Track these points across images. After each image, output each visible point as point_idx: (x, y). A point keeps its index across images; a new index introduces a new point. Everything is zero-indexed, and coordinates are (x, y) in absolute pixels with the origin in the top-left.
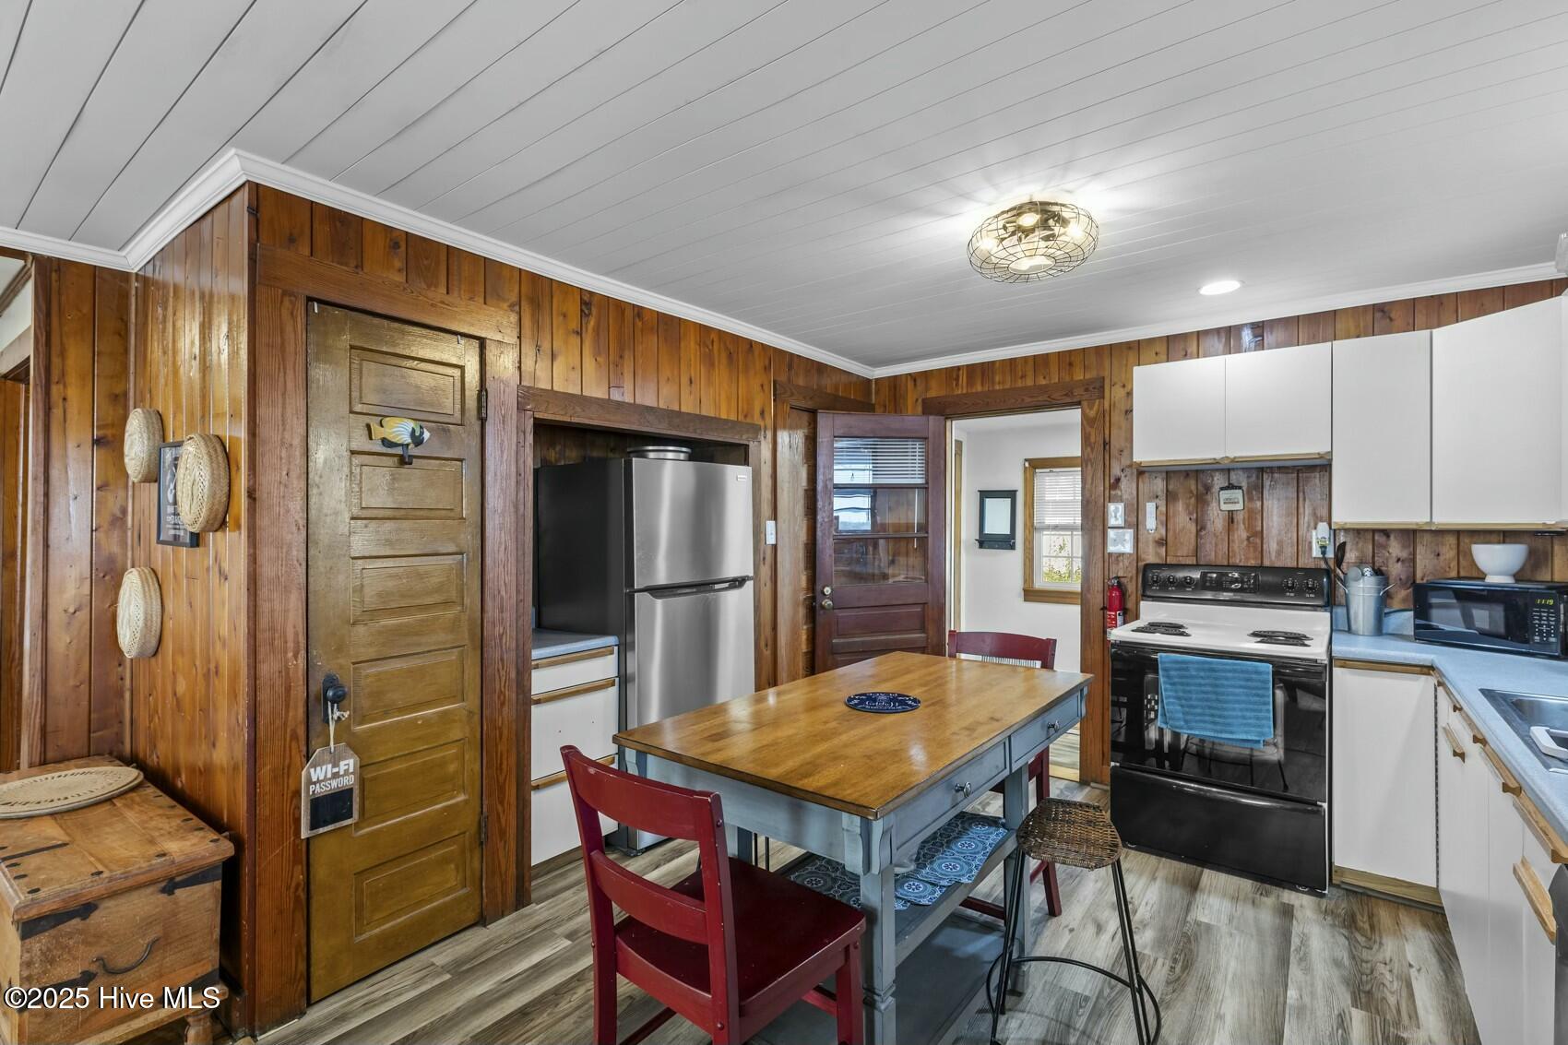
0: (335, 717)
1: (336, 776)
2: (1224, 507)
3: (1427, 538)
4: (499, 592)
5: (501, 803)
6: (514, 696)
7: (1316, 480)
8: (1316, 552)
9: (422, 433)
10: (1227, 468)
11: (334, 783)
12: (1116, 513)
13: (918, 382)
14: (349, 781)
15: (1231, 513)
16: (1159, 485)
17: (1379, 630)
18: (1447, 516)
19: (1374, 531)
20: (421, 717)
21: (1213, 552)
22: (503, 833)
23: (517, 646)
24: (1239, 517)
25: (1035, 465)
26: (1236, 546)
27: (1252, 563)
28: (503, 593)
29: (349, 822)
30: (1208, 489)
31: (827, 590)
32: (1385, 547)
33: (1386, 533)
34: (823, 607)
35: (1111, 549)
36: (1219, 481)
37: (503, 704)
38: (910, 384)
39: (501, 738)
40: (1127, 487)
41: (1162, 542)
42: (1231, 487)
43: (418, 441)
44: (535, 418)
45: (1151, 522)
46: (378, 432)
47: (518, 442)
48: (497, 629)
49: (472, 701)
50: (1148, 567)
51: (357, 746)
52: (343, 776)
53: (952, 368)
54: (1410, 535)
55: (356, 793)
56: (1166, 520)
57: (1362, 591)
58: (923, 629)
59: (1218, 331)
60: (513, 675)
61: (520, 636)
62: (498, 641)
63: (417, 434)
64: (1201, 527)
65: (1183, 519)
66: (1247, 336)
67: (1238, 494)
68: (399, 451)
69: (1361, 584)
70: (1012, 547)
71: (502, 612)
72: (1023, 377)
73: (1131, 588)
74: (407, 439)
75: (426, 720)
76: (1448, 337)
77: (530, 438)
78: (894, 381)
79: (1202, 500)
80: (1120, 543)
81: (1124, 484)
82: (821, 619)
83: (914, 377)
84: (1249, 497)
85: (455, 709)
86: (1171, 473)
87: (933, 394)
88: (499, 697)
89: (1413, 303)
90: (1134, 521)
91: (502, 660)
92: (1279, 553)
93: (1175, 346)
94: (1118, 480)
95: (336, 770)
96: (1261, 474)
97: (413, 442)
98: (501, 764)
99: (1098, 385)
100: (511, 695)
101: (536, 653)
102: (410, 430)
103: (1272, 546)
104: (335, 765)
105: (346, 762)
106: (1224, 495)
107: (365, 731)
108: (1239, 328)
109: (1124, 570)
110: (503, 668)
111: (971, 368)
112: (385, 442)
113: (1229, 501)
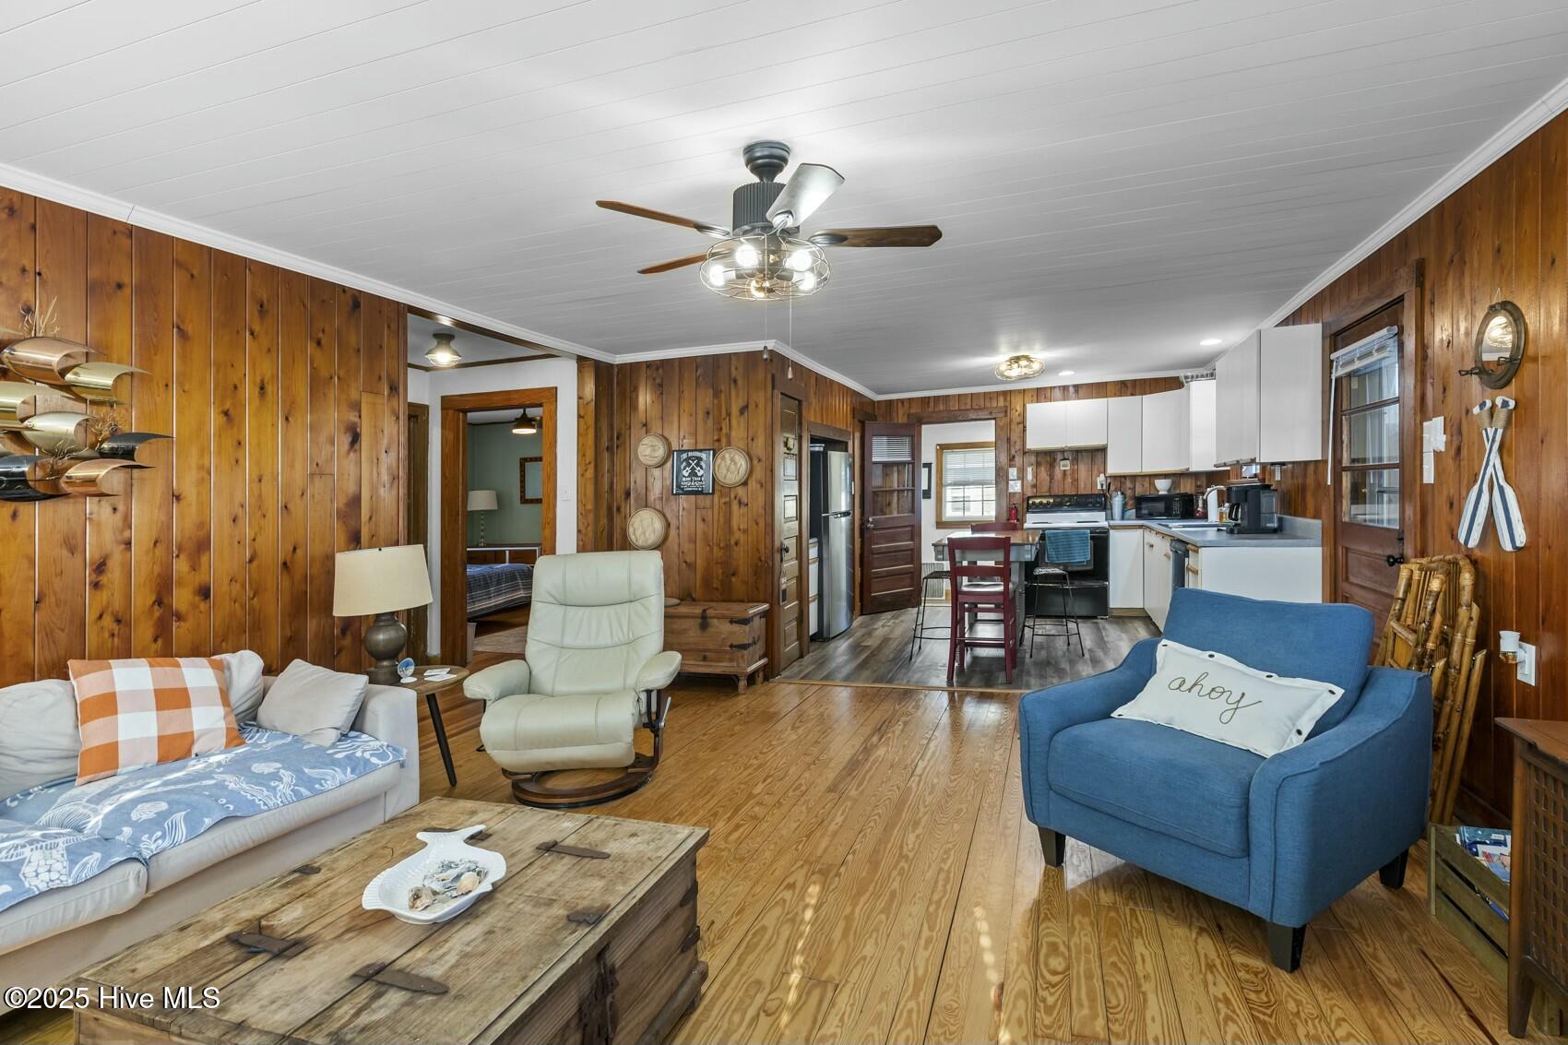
2: (1062, 468)
3: (1140, 478)
7: (1099, 456)
8: (1099, 487)
10: (1063, 451)
12: (1013, 472)
13: (905, 404)
15: (1065, 471)
16: (1033, 459)
17: (1123, 518)
18: (1147, 469)
19: (1121, 476)
21: (1056, 491)
24: (1068, 473)
25: (943, 448)
26: (1067, 486)
27: (1074, 493)
30: (1055, 460)
31: (871, 519)
32: (1125, 483)
33: (1125, 477)
34: (868, 528)
35: (1011, 490)
36: (1059, 456)
38: (900, 404)
40: (1018, 460)
41: (1034, 486)
42: (1065, 459)
45: (1030, 477)
50: (1029, 498)
53: (925, 398)
54: (1134, 477)
56: (1036, 475)
57: (1117, 501)
58: (912, 539)
59: (1059, 387)
64: (1052, 477)
65: (1044, 474)
66: (1071, 389)
67: (1068, 462)
69: (1117, 499)
70: (930, 497)
72: (966, 404)
73: (1020, 509)
76: (1149, 399)
78: (890, 402)
79: (1052, 465)
80: (1016, 487)
81: (1017, 459)
82: (866, 535)
83: (902, 401)
84: (1072, 464)
86: (1038, 453)
87: (913, 411)
89: (1135, 382)
90: (1022, 477)
92: (1085, 488)
93: (1041, 394)
94: (1014, 457)
96: (1077, 454)
99: (1004, 410)
103: (1082, 485)
106: (1062, 463)
108: (1068, 387)
109: (1017, 500)
111: (937, 398)
113: (1065, 466)
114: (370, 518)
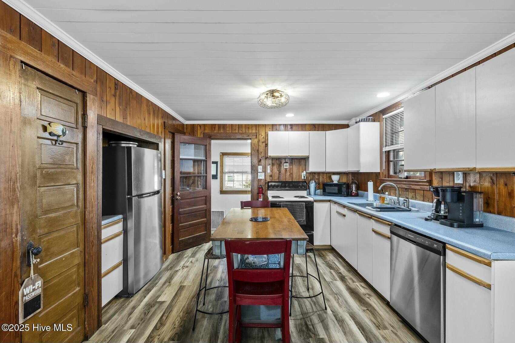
0: (34, 262)
1: (34, 290)
2: (285, 167)
3: (322, 174)
4: (91, 200)
5: (93, 287)
6: (96, 242)
7: (303, 162)
8: (303, 178)
9: (66, 131)
10: (285, 158)
11: (33, 294)
12: (260, 168)
13: (202, 127)
14: (39, 291)
15: (286, 169)
16: (270, 161)
17: (315, 194)
18: (328, 170)
19: (313, 173)
20: (64, 257)
21: (282, 179)
22: (93, 299)
23: (97, 221)
24: (288, 170)
25: (223, 154)
26: (287, 177)
27: (290, 180)
28: (93, 200)
29: (39, 310)
30: (281, 163)
31: (179, 194)
32: (315, 176)
33: (315, 173)
34: (177, 199)
35: (259, 178)
36: (283, 161)
37: (93, 246)
38: (199, 128)
39: (92, 261)
40: (263, 162)
41: (271, 176)
42: (286, 162)
43: (64, 134)
44: (103, 128)
45: (269, 171)
46: (49, 129)
47: (97, 138)
48: (91, 215)
49: (81, 247)
50: (269, 182)
51: (41, 273)
52: (37, 289)
53: (213, 125)
54: (319, 173)
55: (42, 296)
56: (272, 171)
57: (312, 185)
58: (206, 204)
59: (283, 125)
60: (96, 234)
61: (98, 217)
62: (91, 220)
63: (64, 131)
64: (280, 172)
65: (276, 170)
66: (289, 127)
67: (288, 164)
68: (55, 138)
69: (312, 184)
70: (217, 178)
71: (92, 208)
72: (235, 130)
73: (264, 188)
74: (61, 133)
75: (66, 257)
76: (329, 133)
77: (101, 137)
78: (193, 126)
79: (280, 165)
80: (261, 176)
81: (262, 161)
82: (176, 204)
83: (200, 126)
84: (290, 165)
85: (76, 251)
86: (273, 159)
87: (206, 131)
88: (92, 243)
89: (319, 125)
90: (265, 171)
91: (92, 228)
92: (296, 178)
93: (274, 127)
94: (261, 160)
95: (34, 287)
96: (293, 160)
97: (63, 135)
98: (92, 271)
99: (255, 134)
100: (95, 242)
101: (103, 223)
102: (62, 129)
103: (294, 176)
104: (34, 285)
105: (38, 283)
106: (285, 164)
107: (43, 267)
108: (287, 125)
109: (262, 183)
110: (93, 231)
111: (219, 126)
112: (50, 134)
113: (286, 166)
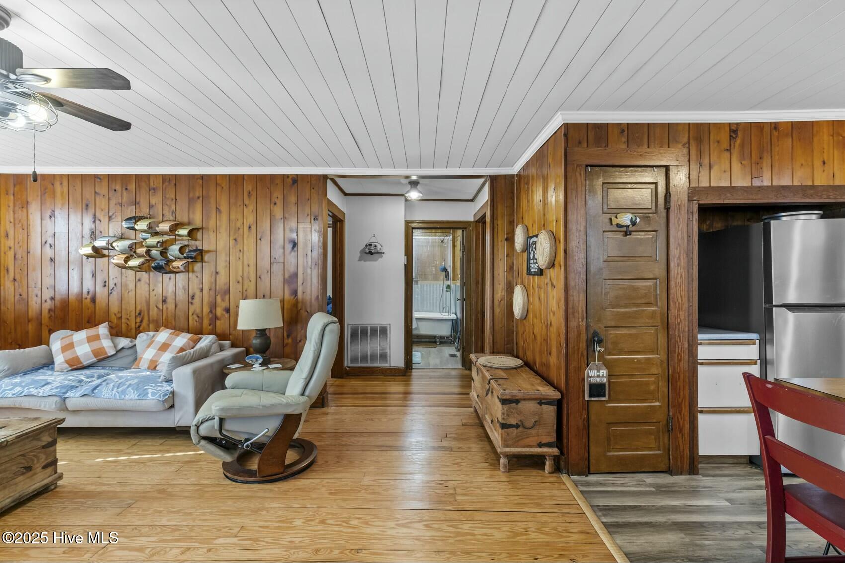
0: (598, 350)
1: (598, 376)
4: (678, 300)
5: (680, 412)
6: (687, 357)
9: (636, 219)
11: (598, 379)
14: (604, 380)
20: (636, 358)
22: (681, 430)
23: (689, 330)
28: (680, 300)
29: (604, 398)
37: (680, 360)
39: (679, 379)
43: (634, 223)
44: (699, 204)
46: (615, 221)
47: (689, 219)
48: (676, 320)
49: (662, 356)
51: (608, 365)
52: (601, 377)
55: (607, 386)
60: (687, 346)
61: (691, 325)
62: (677, 326)
63: (634, 220)
68: (625, 229)
71: (679, 311)
74: (629, 223)
75: (639, 360)
77: (696, 216)
85: (653, 358)
88: (678, 356)
91: (680, 337)
95: (599, 374)
97: (632, 224)
98: (680, 392)
100: (685, 356)
101: (700, 337)
102: (630, 218)
104: (599, 371)
105: (603, 371)
107: (610, 359)
110: (680, 341)
112: (618, 225)
114: (303, 284)
